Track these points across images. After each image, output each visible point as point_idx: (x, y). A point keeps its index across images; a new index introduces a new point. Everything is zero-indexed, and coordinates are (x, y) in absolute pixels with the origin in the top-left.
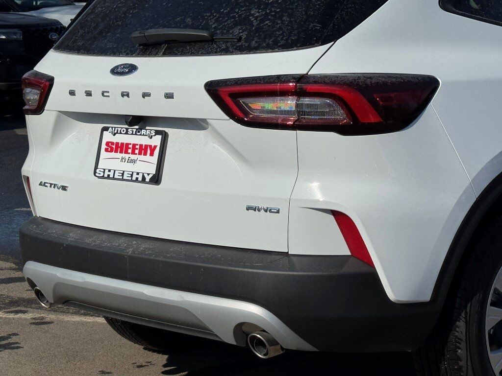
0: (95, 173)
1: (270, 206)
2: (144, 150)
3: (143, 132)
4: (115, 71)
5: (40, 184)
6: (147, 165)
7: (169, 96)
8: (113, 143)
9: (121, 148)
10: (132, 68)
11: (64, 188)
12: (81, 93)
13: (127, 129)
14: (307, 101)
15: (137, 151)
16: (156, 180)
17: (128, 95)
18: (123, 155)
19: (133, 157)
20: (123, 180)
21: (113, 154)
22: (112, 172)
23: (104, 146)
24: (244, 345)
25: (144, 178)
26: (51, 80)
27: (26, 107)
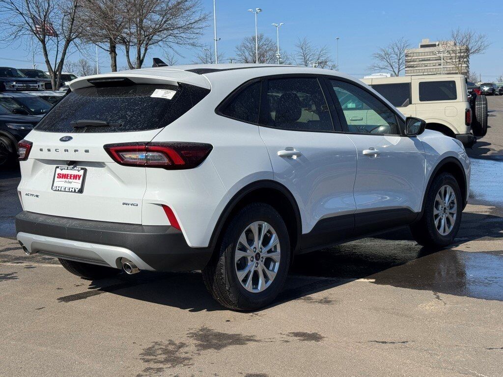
0: (52, 188)
1: (133, 203)
2: (75, 177)
3: (75, 168)
4: (62, 140)
5: (26, 195)
6: (77, 184)
7: (87, 151)
8: (61, 174)
9: (65, 176)
10: (70, 138)
11: (37, 196)
12: (45, 150)
13: (68, 167)
14: (150, 154)
15: (72, 178)
16: (81, 191)
17: (67, 151)
18: (66, 180)
19: (70, 180)
20: (65, 191)
21: (61, 179)
22: (60, 188)
23: (56, 176)
24: (121, 269)
25: (75, 190)
26: (31, 144)
27: (20, 157)
